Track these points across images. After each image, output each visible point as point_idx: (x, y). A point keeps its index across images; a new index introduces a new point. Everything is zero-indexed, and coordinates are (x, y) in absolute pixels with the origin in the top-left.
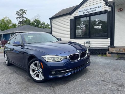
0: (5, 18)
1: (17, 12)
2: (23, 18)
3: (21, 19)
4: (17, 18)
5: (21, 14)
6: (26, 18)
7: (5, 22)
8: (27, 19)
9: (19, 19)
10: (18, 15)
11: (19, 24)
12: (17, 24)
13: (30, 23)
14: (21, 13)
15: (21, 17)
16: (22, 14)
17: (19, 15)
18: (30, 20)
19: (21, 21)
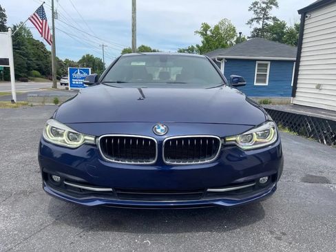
0: (222, 23)
1: (253, 4)
2: (267, 18)
3: (261, 22)
4: (252, 20)
5: (263, 9)
6: (274, 19)
7: (220, 34)
8: (278, 20)
9: (255, 22)
10: (255, 11)
11: (253, 36)
12: (248, 38)
13: (283, 32)
14: (264, 6)
15: (261, 17)
16: (267, 7)
17: (258, 11)
18: (284, 25)
19: (260, 29)
